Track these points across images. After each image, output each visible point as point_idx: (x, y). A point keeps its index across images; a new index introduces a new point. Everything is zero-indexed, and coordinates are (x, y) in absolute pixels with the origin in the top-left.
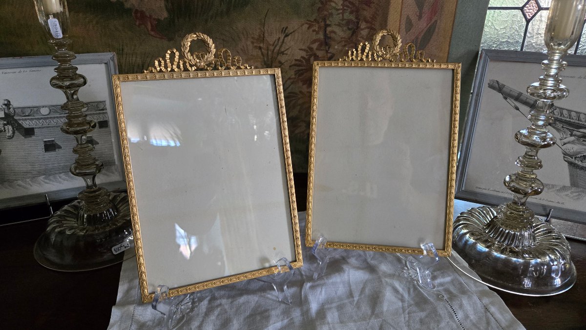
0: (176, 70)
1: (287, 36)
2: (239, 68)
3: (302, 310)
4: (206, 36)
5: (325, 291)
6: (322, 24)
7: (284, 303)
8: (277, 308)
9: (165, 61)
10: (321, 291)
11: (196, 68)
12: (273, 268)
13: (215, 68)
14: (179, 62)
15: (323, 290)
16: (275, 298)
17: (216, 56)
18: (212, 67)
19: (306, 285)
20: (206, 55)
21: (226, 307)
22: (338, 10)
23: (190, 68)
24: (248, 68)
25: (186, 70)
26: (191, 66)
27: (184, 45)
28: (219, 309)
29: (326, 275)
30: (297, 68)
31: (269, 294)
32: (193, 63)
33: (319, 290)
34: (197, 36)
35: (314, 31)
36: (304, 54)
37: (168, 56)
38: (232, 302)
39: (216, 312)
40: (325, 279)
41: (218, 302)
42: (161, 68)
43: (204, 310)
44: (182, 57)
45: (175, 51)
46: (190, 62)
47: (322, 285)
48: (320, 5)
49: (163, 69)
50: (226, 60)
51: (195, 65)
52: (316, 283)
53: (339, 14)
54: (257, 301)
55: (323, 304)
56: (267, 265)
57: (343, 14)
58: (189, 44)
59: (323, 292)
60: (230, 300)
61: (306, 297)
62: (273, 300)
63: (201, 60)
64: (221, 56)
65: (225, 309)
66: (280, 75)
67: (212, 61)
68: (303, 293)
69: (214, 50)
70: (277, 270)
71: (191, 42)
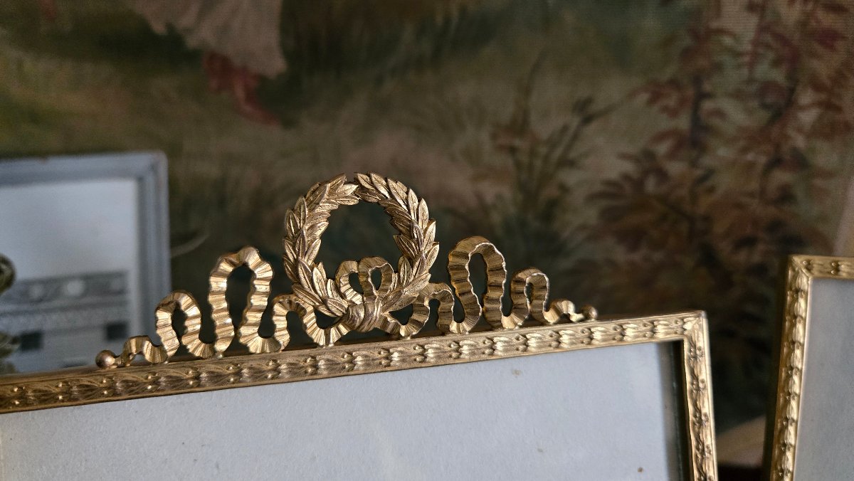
0: (256, 343)
1: (587, 120)
2: (534, 321)
4: (399, 188)
6: (690, 92)
9: (206, 311)
11: (345, 331)
13: (434, 328)
14: (268, 312)
17: (441, 273)
18: (417, 323)
20: (397, 271)
22: (738, 54)
23: (318, 335)
24: (575, 317)
25: (300, 339)
26: (325, 322)
27: (299, 231)
30: (605, 203)
32: (336, 307)
34: (361, 188)
35: (665, 109)
36: (628, 167)
37: (219, 283)
42: (185, 340)
44: (283, 284)
45: (253, 259)
46: (323, 310)
48: (687, 41)
49: (194, 345)
50: (483, 287)
51: (346, 318)
53: (739, 66)
57: (751, 65)
58: (323, 226)
63: (370, 295)
64: (461, 276)
66: (703, 342)
67: (421, 299)
69: (431, 251)
71: (333, 216)
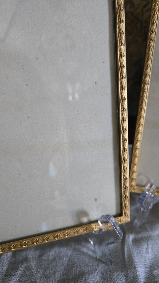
3: (126, 276)
5: (152, 248)
7: (104, 263)
8: (95, 270)
10: (147, 248)
12: (93, 225)
15: (150, 246)
16: (90, 253)
19: (129, 237)
21: (33, 264)
28: (24, 266)
29: (149, 223)
31: (85, 247)
33: (145, 246)
38: (40, 256)
39: (20, 272)
40: (149, 229)
41: (24, 255)
43: (6, 267)
47: (148, 239)
52: (140, 236)
54: (71, 257)
55: (151, 267)
56: (85, 220)
59: (150, 250)
60: (38, 253)
61: (130, 256)
62: (89, 256)
65: (31, 268)
68: (126, 251)
70: (98, 227)
